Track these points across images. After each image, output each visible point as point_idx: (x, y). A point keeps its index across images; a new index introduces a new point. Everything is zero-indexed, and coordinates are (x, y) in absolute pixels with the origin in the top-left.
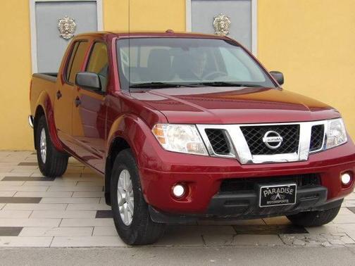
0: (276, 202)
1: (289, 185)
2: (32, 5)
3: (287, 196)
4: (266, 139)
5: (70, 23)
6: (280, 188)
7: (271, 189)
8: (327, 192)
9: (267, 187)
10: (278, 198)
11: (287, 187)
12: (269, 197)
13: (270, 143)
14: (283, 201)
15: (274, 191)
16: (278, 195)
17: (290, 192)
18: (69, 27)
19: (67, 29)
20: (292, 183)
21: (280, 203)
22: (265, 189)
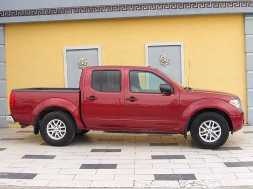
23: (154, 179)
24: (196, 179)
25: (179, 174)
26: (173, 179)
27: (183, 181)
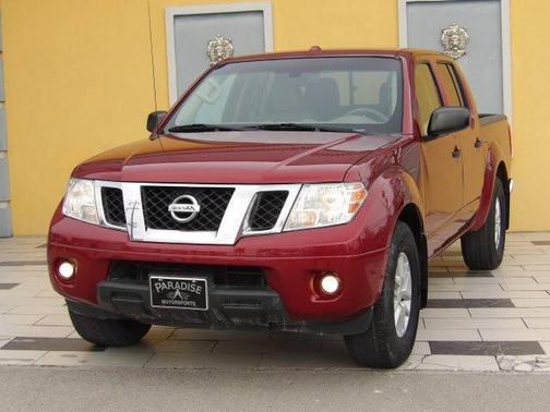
0: (176, 302)
1: (194, 279)
2: (170, 20)
3: (192, 296)
4: (173, 207)
5: (224, 45)
6: (180, 281)
7: (166, 281)
8: (277, 300)
9: (160, 278)
10: (178, 298)
11: (191, 282)
12: (164, 294)
14: (188, 303)
15: (170, 285)
16: (178, 293)
17: (198, 290)
18: (224, 51)
19: (219, 54)
20: (199, 276)
21: (183, 305)
22: (157, 280)
23: (429, 352)
24: (543, 353)
25: (494, 343)
26: (481, 353)
27: (507, 357)
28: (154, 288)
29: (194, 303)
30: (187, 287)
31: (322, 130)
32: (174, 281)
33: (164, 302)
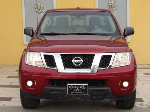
0: (76, 92)
1: (84, 85)
3: (83, 90)
4: (73, 61)
6: (78, 85)
7: (73, 86)
8: (110, 90)
11: (82, 85)
12: (72, 90)
13: (75, 63)
14: (81, 92)
15: (75, 87)
16: (77, 89)
17: (85, 88)
21: (79, 93)
22: (70, 85)
24: (144, 102)
28: (69, 88)
29: (83, 92)
30: (81, 87)
31: (98, 35)
32: (76, 86)
33: (72, 92)
